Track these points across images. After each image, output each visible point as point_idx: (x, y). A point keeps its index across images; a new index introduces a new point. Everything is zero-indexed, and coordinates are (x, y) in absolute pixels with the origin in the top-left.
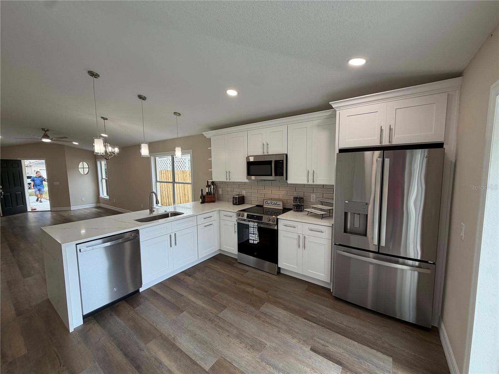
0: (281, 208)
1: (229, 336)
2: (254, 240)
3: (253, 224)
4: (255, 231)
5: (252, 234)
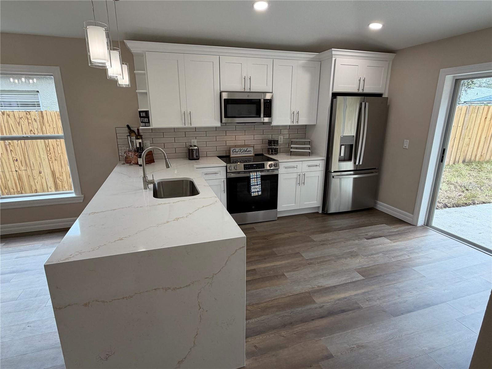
0: (252, 154)
2: (258, 192)
3: (256, 174)
4: (258, 181)
5: (255, 185)
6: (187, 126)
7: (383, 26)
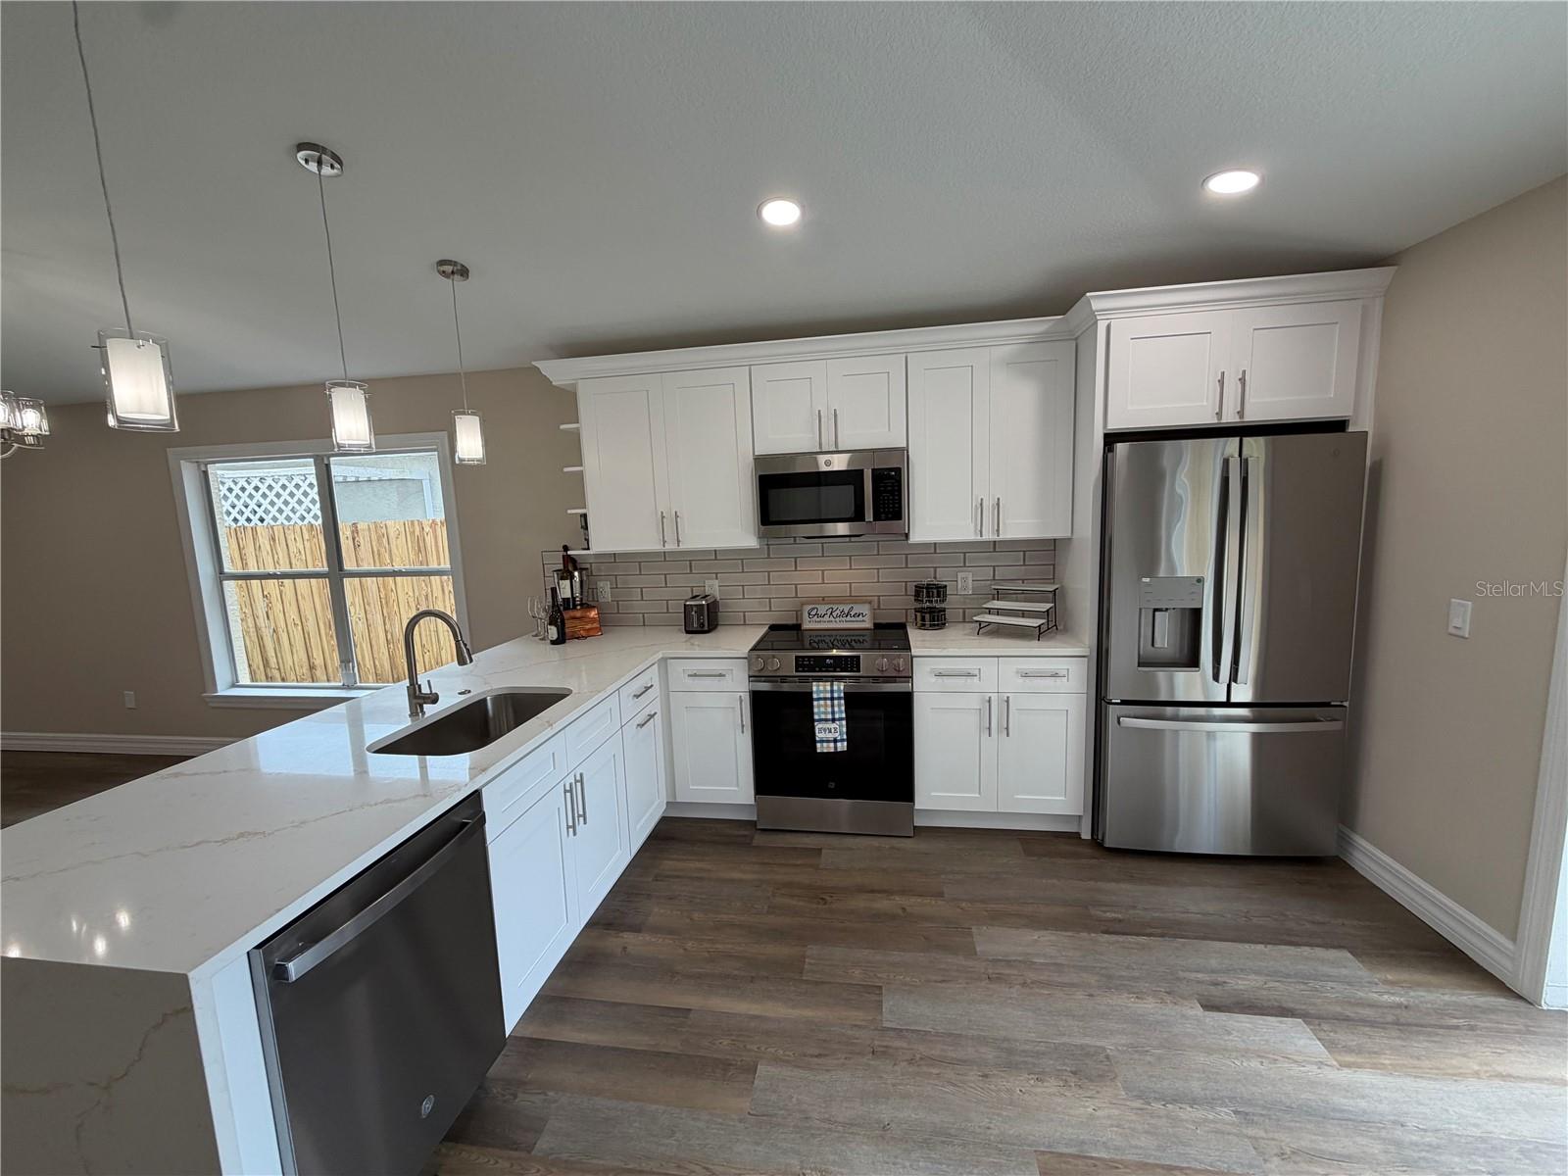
0: (868, 624)
1: (985, 1076)
2: (835, 741)
3: (829, 688)
4: (836, 709)
5: (826, 720)
6: (670, 546)
7: (1263, 179)
